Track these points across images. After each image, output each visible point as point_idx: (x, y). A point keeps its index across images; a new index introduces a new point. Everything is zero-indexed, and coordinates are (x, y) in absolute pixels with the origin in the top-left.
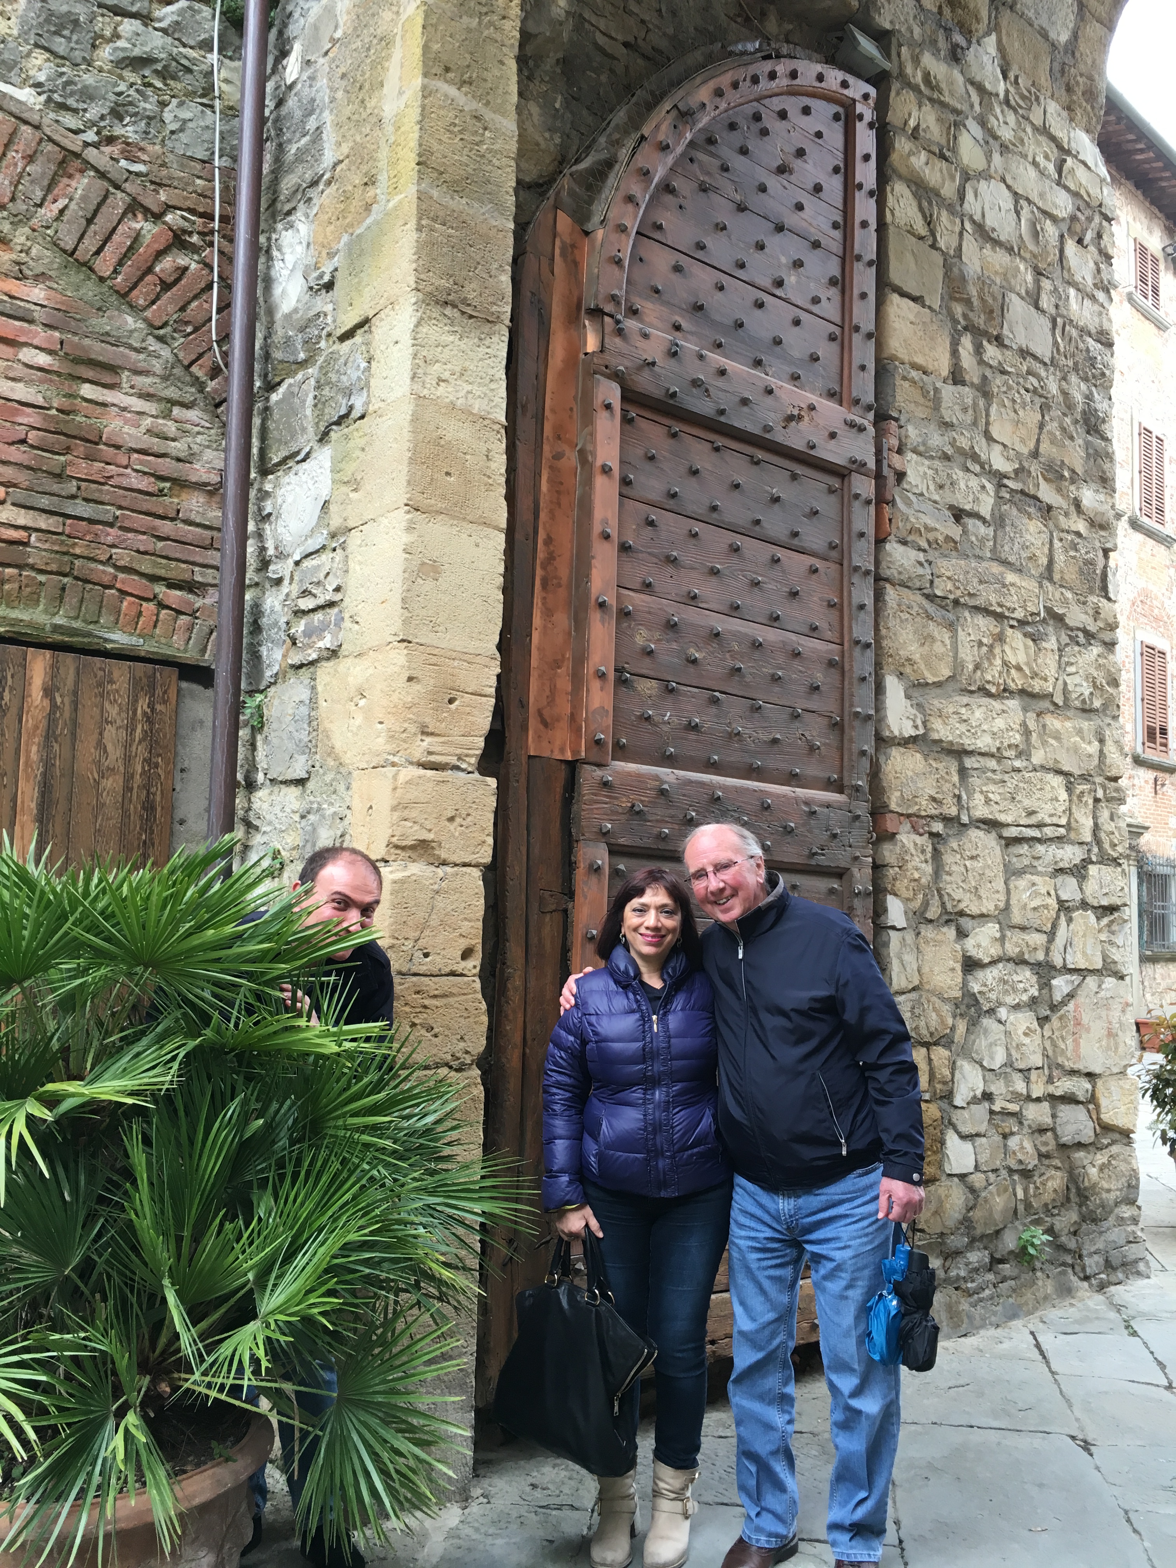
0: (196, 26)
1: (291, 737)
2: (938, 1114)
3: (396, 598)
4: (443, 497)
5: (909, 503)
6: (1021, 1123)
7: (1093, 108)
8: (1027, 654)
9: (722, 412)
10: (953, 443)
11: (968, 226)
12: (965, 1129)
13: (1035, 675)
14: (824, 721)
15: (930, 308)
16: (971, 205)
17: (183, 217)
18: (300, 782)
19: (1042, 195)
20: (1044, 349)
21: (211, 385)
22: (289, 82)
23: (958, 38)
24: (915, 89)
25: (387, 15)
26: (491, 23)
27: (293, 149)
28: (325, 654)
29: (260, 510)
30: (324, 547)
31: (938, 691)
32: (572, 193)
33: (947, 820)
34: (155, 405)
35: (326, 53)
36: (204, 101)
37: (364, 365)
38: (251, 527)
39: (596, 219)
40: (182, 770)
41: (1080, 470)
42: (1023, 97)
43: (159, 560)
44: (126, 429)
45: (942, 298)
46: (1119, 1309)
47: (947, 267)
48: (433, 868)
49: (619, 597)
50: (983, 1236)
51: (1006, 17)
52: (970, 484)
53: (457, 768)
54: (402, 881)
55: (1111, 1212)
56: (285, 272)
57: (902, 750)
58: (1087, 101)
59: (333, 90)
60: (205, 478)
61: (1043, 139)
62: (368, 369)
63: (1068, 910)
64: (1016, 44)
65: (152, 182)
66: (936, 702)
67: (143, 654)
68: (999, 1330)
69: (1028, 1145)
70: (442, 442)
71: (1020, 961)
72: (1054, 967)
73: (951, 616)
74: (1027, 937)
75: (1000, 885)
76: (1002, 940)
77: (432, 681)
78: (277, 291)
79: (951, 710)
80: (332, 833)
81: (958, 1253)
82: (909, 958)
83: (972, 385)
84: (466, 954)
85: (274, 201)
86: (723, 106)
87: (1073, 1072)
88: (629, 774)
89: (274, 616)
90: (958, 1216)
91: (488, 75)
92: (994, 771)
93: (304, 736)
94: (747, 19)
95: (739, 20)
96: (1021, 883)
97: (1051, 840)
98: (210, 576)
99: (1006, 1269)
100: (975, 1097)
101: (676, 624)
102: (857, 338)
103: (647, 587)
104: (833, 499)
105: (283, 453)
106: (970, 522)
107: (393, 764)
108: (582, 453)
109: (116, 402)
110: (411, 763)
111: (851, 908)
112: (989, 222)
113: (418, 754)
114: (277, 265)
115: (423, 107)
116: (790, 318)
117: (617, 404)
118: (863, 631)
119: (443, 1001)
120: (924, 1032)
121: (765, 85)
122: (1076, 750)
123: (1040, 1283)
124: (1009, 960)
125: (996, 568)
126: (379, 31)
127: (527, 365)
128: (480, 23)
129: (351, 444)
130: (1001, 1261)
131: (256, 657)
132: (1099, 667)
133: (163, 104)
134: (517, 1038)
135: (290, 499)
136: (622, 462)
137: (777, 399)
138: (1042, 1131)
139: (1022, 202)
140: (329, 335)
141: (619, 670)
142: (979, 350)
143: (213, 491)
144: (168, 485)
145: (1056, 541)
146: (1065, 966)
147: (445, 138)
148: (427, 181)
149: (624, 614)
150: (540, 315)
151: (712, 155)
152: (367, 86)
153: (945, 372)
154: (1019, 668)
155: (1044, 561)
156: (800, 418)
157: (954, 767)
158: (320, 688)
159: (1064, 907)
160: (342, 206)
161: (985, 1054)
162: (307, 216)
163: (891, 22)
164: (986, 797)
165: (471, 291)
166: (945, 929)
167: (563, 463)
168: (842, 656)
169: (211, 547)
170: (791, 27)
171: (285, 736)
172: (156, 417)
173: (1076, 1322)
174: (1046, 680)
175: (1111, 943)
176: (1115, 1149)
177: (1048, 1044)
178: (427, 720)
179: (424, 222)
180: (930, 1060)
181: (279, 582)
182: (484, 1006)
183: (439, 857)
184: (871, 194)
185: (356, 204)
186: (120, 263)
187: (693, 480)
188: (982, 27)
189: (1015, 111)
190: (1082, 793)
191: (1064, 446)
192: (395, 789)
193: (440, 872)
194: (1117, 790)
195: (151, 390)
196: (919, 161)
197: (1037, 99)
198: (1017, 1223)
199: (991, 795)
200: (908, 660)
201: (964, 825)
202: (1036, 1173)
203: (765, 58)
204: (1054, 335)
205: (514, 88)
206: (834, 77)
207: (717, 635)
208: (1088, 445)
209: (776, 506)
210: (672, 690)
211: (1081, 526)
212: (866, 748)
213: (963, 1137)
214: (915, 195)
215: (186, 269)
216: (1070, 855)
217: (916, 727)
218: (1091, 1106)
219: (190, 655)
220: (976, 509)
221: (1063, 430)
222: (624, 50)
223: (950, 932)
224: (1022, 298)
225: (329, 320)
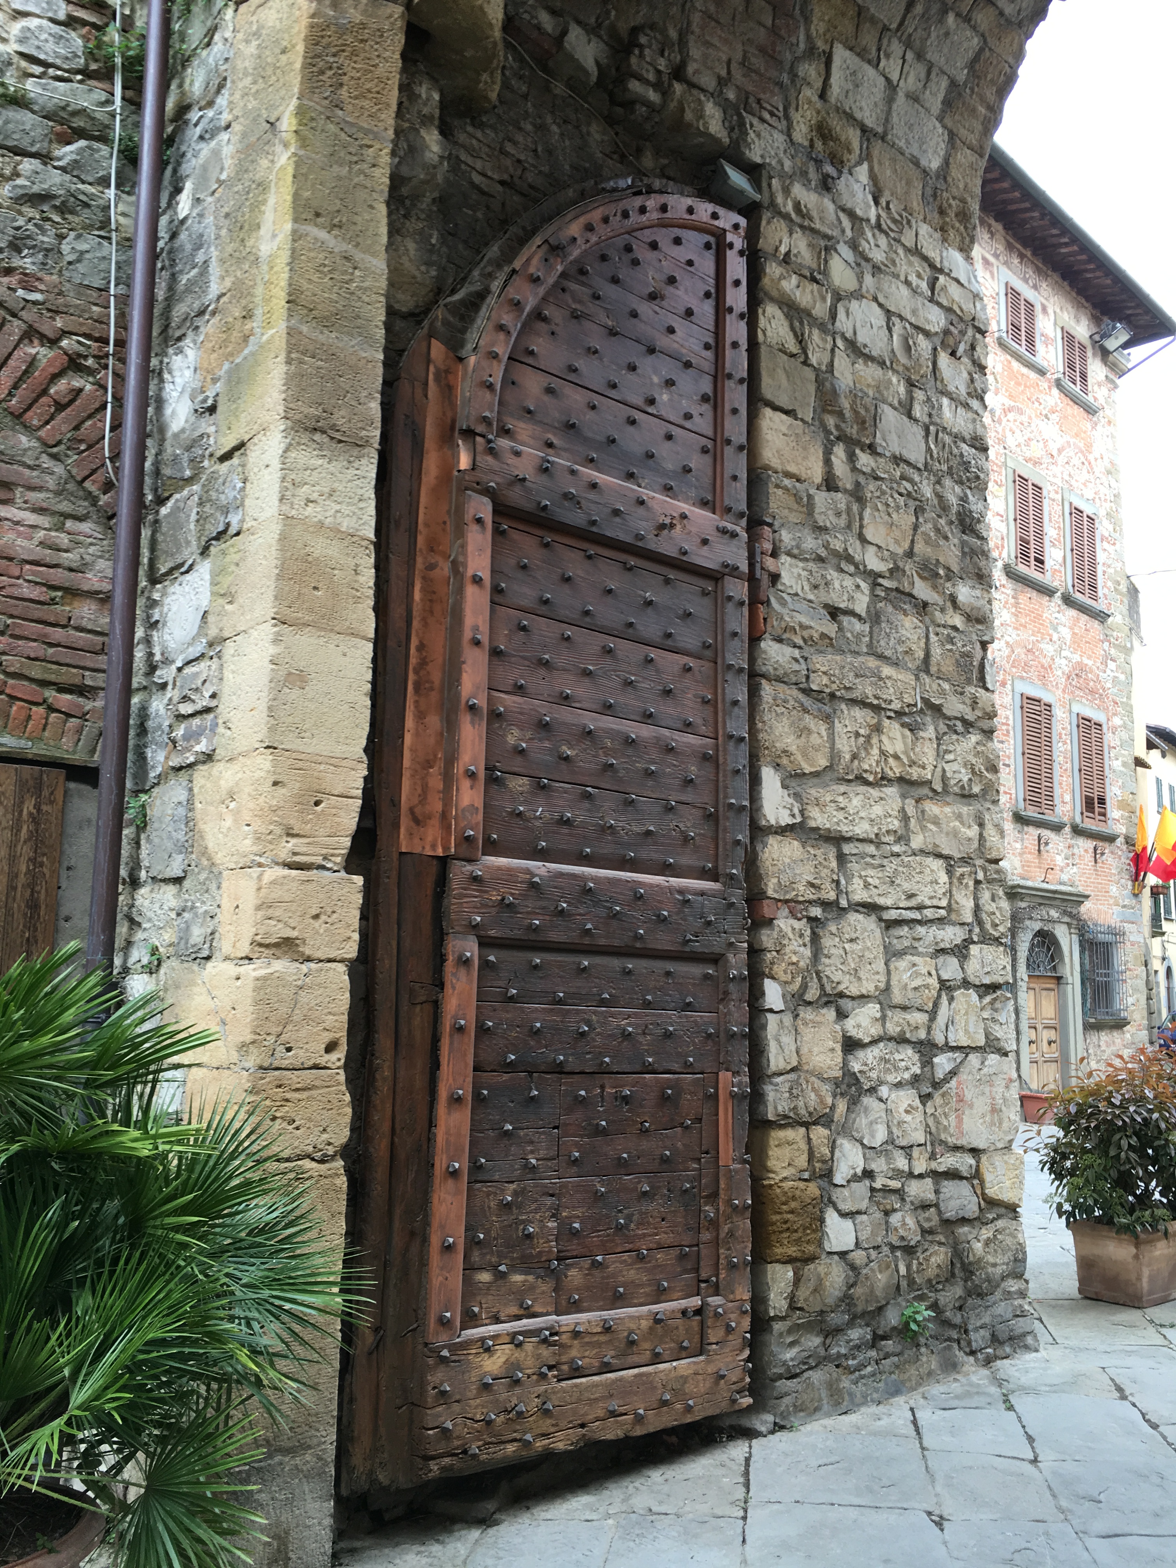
0: (94, 165)
1: (170, 837)
2: (818, 1193)
3: (262, 706)
4: (311, 610)
5: (784, 603)
6: (903, 1200)
7: (966, 228)
8: (905, 744)
9: (594, 523)
10: (826, 546)
11: (840, 343)
12: (845, 1207)
13: (913, 763)
14: (698, 813)
15: (802, 420)
16: (843, 323)
17: (79, 342)
18: (178, 881)
19: (914, 312)
20: (917, 455)
21: (104, 499)
22: (181, 217)
23: (829, 169)
24: (786, 217)
25: (264, 163)
26: (361, 172)
27: (184, 279)
28: (201, 758)
29: (149, 617)
30: (203, 655)
31: (816, 780)
32: (446, 322)
33: (825, 904)
34: (49, 519)
35: (214, 192)
36: (102, 233)
37: (240, 485)
38: (139, 633)
39: (470, 346)
40: (69, 868)
41: (955, 568)
42: (895, 221)
43: (49, 666)
44: (19, 542)
45: (815, 411)
46: (999, 1382)
47: (819, 382)
48: (297, 965)
49: (490, 699)
50: (864, 1314)
51: (877, 147)
52: (845, 584)
53: (323, 868)
54: (265, 978)
55: (998, 1286)
56: (175, 394)
57: (779, 838)
58: (960, 222)
59: (219, 228)
60: (97, 586)
61: (915, 260)
62: (243, 489)
63: (950, 989)
64: (888, 172)
65: (49, 310)
66: (813, 791)
67: (30, 757)
68: (881, 1407)
69: (910, 1222)
70: (310, 559)
71: (901, 1040)
72: (935, 1046)
73: (827, 709)
74: (908, 1017)
75: (880, 966)
76: (883, 1018)
77: (298, 785)
78: (168, 411)
79: (828, 799)
80: (203, 931)
81: (838, 1331)
82: (787, 1040)
83: (846, 491)
84: (330, 1048)
85: (166, 328)
86: (594, 239)
87: (956, 1148)
88: (499, 868)
89: (157, 720)
90: (838, 1293)
91: (358, 219)
92: (873, 856)
93: (181, 836)
94: (623, 156)
95: (615, 156)
96: (902, 964)
97: (931, 921)
98: (99, 680)
99: (889, 1345)
100: (855, 1174)
101: (547, 723)
102: (729, 451)
103: (519, 690)
104: (707, 601)
105: (169, 565)
106: (846, 620)
107: (260, 865)
108: (454, 563)
109: (9, 516)
110: (277, 864)
111: (726, 993)
112: (861, 339)
113: (283, 854)
114: (168, 387)
115: (293, 250)
116: (662, 433)
117: (488, 518)
118: (738, 726)
119: (305, 1095)
120: (803, 1112)
121: (635, 219)
122: (955, 834)
123: (924, 1359)
124: (890, 1039)
125: (872, 662)
126: (257, 177)
127: (400, 483)
128: (350, 172)
129: (228, 559)
130: (884, 1338)
131: (141, 758)
132: (978, 754)
133: (61, 237)
134: (386, 1127)
135: (174, 608)
136: (493, 571)
137: (648, 509)
138: (925, 1207)
139: (894, 319)
140: (211, 455)
141: (490, 769)
142: (851, 458)
143: (104, 599)
144: (60, 594)
145: (932, 635)
146: (947, 1043)
147: (315, 278)
148: (297, 318)
149: (495, 716)
150: (414, 435)
151: (583, 284)
152: (246, 227)
153: (818, 479)
154: (896, 757)
155: (921, 654)
156: (672, 526)
157: (832, 853)
158: (196, 790)
159: (945, 986)
160: (224, 336)
161: (866, 1131)
162: (194, 342)
163: (762, 156)
164: (865, 882)
165: (340, 418)
166: (824, 1011)
167: (436, 573)
168: (717, 750)
169: (102, 651)
170: (666, 161)
171: (164, 836)
172: (49, 530)
173: (957, 1397)
174: (924, 768)
175: (994, 1020)
176: (1000, 1223)
177: (931, 1121)
178: (292, 822)
179: (293, 356)
180: (809, 1140)
181: (163, 686)
182: (348, 1098)
183: (303, 954)
184: (742, 316)
185: (236, 335)
186: (15, 386)
187: (566, 588)
188: (854, 157)
189: (887, 235)
190: (962, 875)
191: (938, 546)
192: (259, 889)
193: (304, 968)
194: (998, 872)
195: (45, 505)
196: (790, 285)
197: (909, 222)
198: (900, 1299)
199: (869, 880)
200: (785, 751)
201: (844, 909)
202: (920, 1250)
203: (635, 194)
204: (927, 442)
205: (384, 230)
206: (704, 210)
207: (590, 732)
208: (963, 544)
209: (649, 610)
210: (544, 787)
211: (958, 621)
212: (740, 837)
213: (843, 1215)
214: (787, 316)
215: (80, 390)
216: (951, 935)
217: (793, 816)
218: (976, 1182)
219: (79, 757)
220: (851, 607)
221: (938, 530)
222: (500, 188)
223: (830, 1014)
224: (895, 409)
225: (212, 441)
